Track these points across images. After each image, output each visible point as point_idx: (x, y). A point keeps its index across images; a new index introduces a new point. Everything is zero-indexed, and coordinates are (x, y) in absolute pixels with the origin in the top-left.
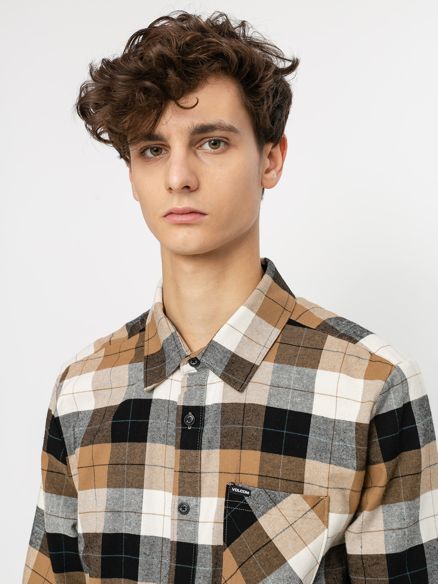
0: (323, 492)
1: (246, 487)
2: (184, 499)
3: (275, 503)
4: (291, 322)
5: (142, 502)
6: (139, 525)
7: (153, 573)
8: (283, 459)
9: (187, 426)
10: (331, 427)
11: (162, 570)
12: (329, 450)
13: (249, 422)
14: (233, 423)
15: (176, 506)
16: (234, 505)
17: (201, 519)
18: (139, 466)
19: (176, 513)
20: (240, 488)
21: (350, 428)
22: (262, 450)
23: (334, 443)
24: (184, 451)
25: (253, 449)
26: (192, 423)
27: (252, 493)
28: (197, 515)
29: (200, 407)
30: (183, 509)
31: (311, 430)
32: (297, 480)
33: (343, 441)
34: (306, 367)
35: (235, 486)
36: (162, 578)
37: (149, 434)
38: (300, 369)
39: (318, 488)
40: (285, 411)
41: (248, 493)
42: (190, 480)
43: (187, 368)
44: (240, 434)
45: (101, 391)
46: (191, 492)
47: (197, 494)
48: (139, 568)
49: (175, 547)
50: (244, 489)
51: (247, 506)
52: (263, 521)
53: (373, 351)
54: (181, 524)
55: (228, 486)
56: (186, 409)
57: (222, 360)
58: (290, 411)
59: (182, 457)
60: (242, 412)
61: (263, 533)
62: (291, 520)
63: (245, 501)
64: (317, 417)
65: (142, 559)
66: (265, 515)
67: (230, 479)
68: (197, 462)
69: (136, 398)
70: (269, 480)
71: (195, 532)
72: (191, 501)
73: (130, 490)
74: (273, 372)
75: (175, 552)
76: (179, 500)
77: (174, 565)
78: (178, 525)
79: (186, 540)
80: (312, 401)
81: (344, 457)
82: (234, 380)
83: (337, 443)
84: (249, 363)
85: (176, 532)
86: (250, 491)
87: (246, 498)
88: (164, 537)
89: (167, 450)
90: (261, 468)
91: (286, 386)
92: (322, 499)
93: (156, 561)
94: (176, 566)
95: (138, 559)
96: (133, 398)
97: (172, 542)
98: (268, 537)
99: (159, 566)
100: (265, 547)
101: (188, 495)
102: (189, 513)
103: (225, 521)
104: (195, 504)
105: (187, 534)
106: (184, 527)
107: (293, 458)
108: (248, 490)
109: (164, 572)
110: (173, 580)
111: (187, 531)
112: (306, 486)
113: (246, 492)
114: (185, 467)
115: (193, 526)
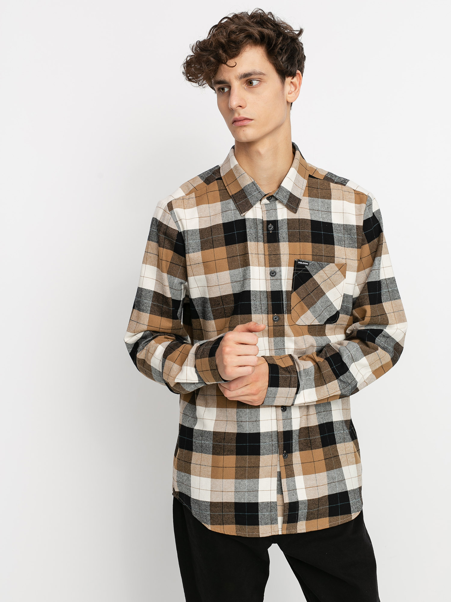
0: (344, 261)
1: (306, 261)
2: (272, 269)
3: (322, 268)
4: (311, 176)
5: (250, 273)
6: (249, 285)
7: (258, 310)
8: (323, 246)
9: (269, 231)
10: (342, 228)
11: (262, 307)
12: (343, 240)
13: (303, 228)
14: (294, 229)
15: (269, 273)
16: (300, 270)
17: (283, 278)
18: (245, 255)
19: (269, 276)
20: (302, 262)
21: (353, 228)
22: (312, 242)
23: (345, 236)
24: (270, 244)
25: (307, 242)
26: (272, 229)
27: (310, 264)
28: (280, 276)
29: (276, 220)
30: (273, 274)
31: (334, 231)
32: (332, 256)
33: (350, 235)
34: (325, 199)
35: (299, 261)
36: (262, 312)
37: (248, 238)
38: (322, 200)
39: (341, 259)
40: (320, 222)
41: (308, 264)
42: (275, 258)
43: (265, 201)
44: (299, 235)
45: (203, 218)
46: (276, 264)
47: (279, 265)
48: (252, 307)
49: (270, 294)
50: (305, 262)
51: (307, 270)
52: (316, 277)
53: (355, 189)
54: (273, 281)
55: (295, 261)
56: (268, 222)
57: (286, 196)
58: (322, 222)
59: (269, 247)
60: (298, 223)
61: (315, 282)
62: (329, 275)
63: (306, 268)
64: (335, 224)
66: (317, 274)
67: (297, 258)
68: (278, 249)
69: (236, 220)
70: (318, 257)
71: (281, 285)
72: (277, 269)
74: (309, 203)
75: (270, 297)
76: (270, 270)
77: (270, 303)
78: (271, 282)
79: (277, 289)
80: (331, 216)
81: (351, 242)
82: (292, 207)
83: (346, 236)
84: (298, 198)
85: (270, 286)
86: (309, 263)
87: (306, 266)
88: (261, 290)
89: (258, 245)
90: (313, 251)
91: (317, 210)
92: (343, 265)
93: (258, 303)
94: (272, 303)
95: (251, 303)
96: (234, 220)
97: (267, 292)
98: (318, 284)
99: (260, 305)
100: (316, 289)
101: (275, 266)
102: (276, 275)
103: (293, 278)
104: (279, 270)
105: (277, 286)
106: (274, 283)
107: (328, 245)
108: (307, 263)
109: (263, 308)
110: (271, 310)
111: (276, 285)
112: (336, 259)
113: (307, 264)
114: (271, 252)
115: (279, 282)
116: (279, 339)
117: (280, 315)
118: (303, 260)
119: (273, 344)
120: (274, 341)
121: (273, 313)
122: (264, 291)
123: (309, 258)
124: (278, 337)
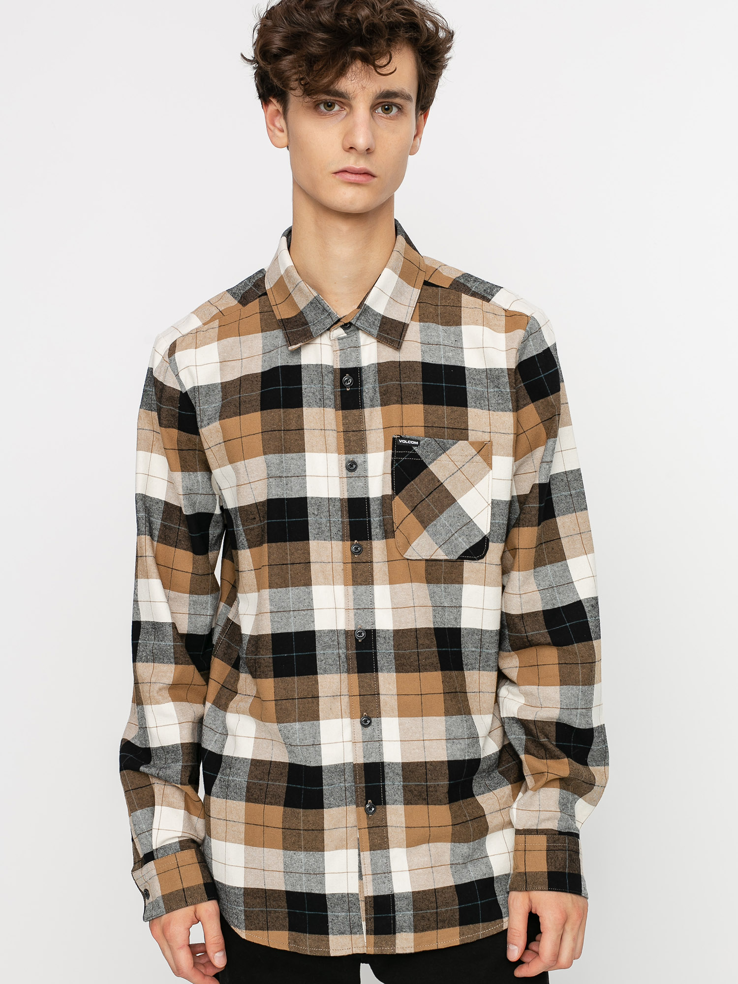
0: (486, 437)
1: (413, 437)
2: (351, 457)
3: (444, 450)
4: (426, 283)
5: (305, 465)
6: (304, 488)
7: (323, 532)
8: (445, 409)
9: (346, 388)
10: (484, 376)
11: (332, 529)
12: (485, 397)
13: (406, 379)
14: (391, 380)
15: (344, 465)
16: (403, 455)
17: (370, 473)
18: (297, 431)
19: (345, 471)
20: (407, 439)
21: (503, 374)
22: (425, 403)
23: (489, 390)
24: (346, 412)
25: (415, 403)
26: (351, 384)
27: (421, 443)
28: (366, 470)
29: (358, 368)
30: (351, 467)
31: (467, 381)
32: (462, 427)
33: (497, 387)
34: (450, 325)
35: (401, 438)
36: (332, 536)
37: (304, 400)
38: (445, 328)
39: (481, 433)
40: (441, 365)
41: (417, 443)
42: (355, 438)
43: (339, 332)
44: (399, 390)
45: (228, 363)
46: (358, 450)
47: (363, 450)
48: (310, 527)
49: (346, 504)
50: (411, 440)
51: (416, 455)
52: (434, 468)
53: (506, 308)
54: (351, 480)
55: (394, 439)
56: (343, 371)
57: (374, 322)
58: (445, 365)
59: (345, 418)
60: (398, 370)
61: (433, 478)
62: (459, 464)
63: (414, 451)
64: (470, 369)
65: (311, 519)
66: (435, 461)
67: (396, 432)
68: (361, 420)
69: (284, 364)
70: (435, 430)
71: (366, 486)
72: (358, 458)
73: (288, 455)
74: (421, 331)
75: (347, 508)
76: (346, 459)
77: (347, 520)
78: (348, 482)
79: (358, 494)
80: (463, 355)
81: (500, 401)
82: (390, 339)
83: (492, 390)
84: (400, 323)
85: (346, 490)
86: (419, 442)
87: (415, 448)
88: (330, 497)
89: (325, 413)
90: (426, 420)
91: (436, 343)
92: (486, 444)
93: (324, 520)
94: (350, 521)
95: (308, 520)
96: (280, 365)
97: (341, 500)
98: (439, 481)
99: (328, 525)
100: (437, 490)
101: (355, 452)
102: (358, 469)
103: (392, 471)
104: (363, 460)
105: (358, 490)
106: (354, 483)
107: (455, 408)
108: (416, 441)
109: (334, 530)
110: (349, 534)
111: (358, 486)
112: (470, 433)
113: (415, 443)
114: (348, 427)
115: (364, 481)
116: (362, 588)
117: (364, 543)
118: (408, 437)
119: (351, 597)
120: (354, 593)
121: (352, 539)
122: (335, 499)
123: (421, 431)
124: (361, 584)
